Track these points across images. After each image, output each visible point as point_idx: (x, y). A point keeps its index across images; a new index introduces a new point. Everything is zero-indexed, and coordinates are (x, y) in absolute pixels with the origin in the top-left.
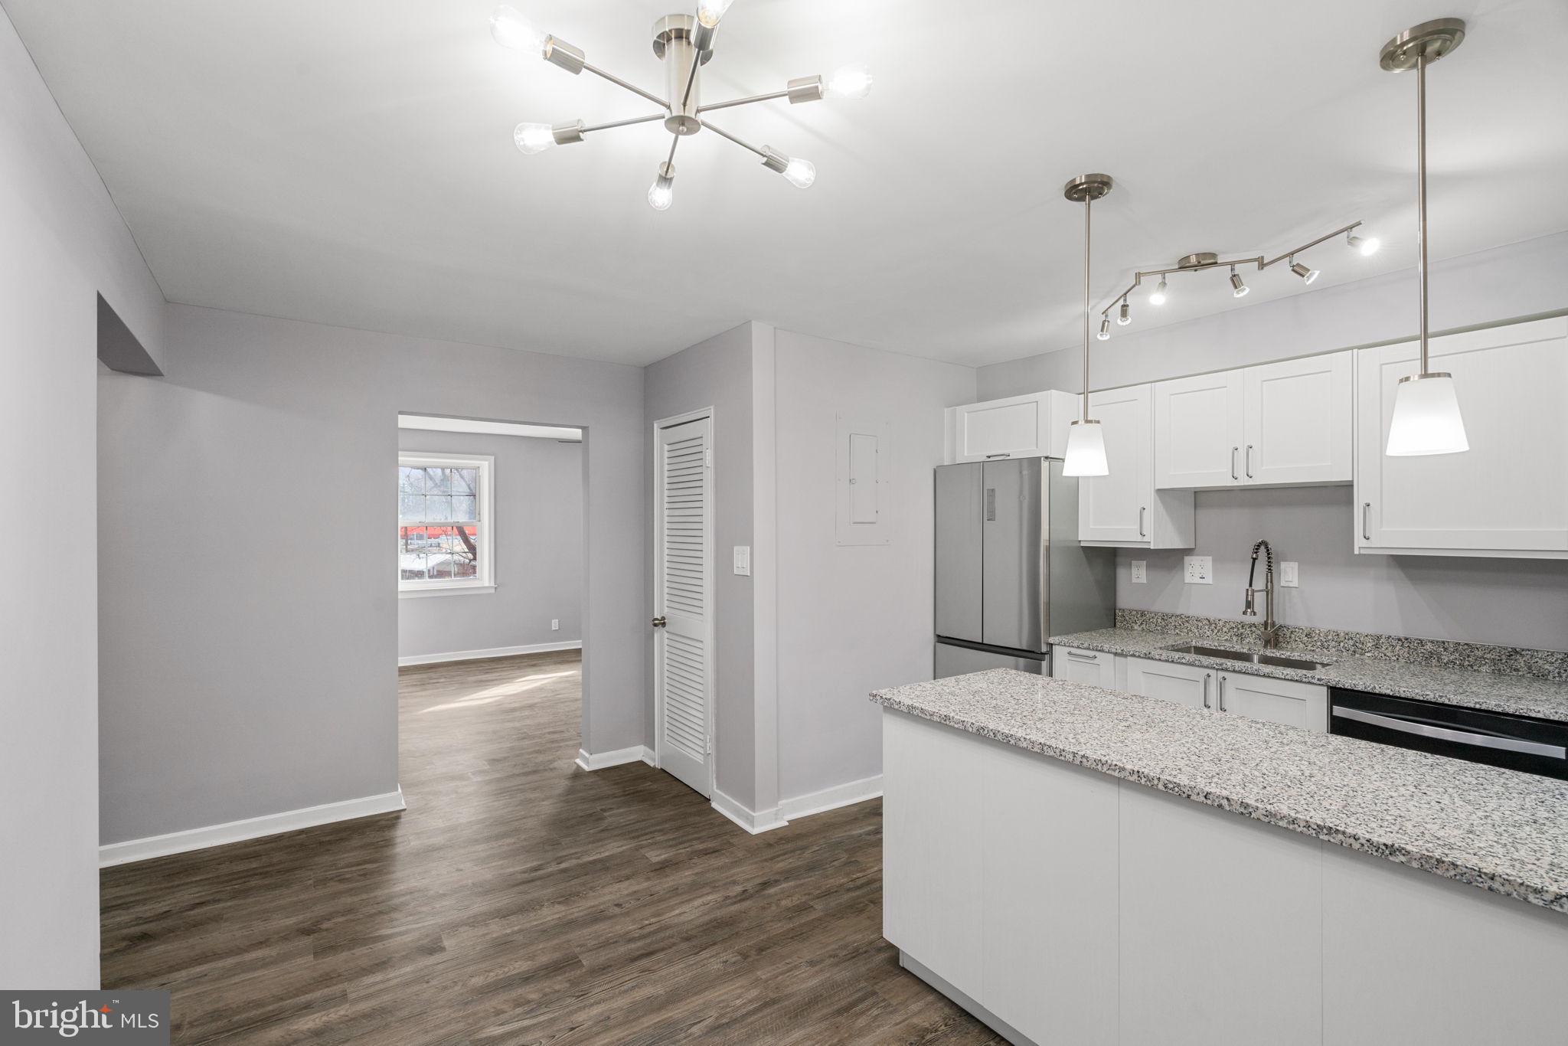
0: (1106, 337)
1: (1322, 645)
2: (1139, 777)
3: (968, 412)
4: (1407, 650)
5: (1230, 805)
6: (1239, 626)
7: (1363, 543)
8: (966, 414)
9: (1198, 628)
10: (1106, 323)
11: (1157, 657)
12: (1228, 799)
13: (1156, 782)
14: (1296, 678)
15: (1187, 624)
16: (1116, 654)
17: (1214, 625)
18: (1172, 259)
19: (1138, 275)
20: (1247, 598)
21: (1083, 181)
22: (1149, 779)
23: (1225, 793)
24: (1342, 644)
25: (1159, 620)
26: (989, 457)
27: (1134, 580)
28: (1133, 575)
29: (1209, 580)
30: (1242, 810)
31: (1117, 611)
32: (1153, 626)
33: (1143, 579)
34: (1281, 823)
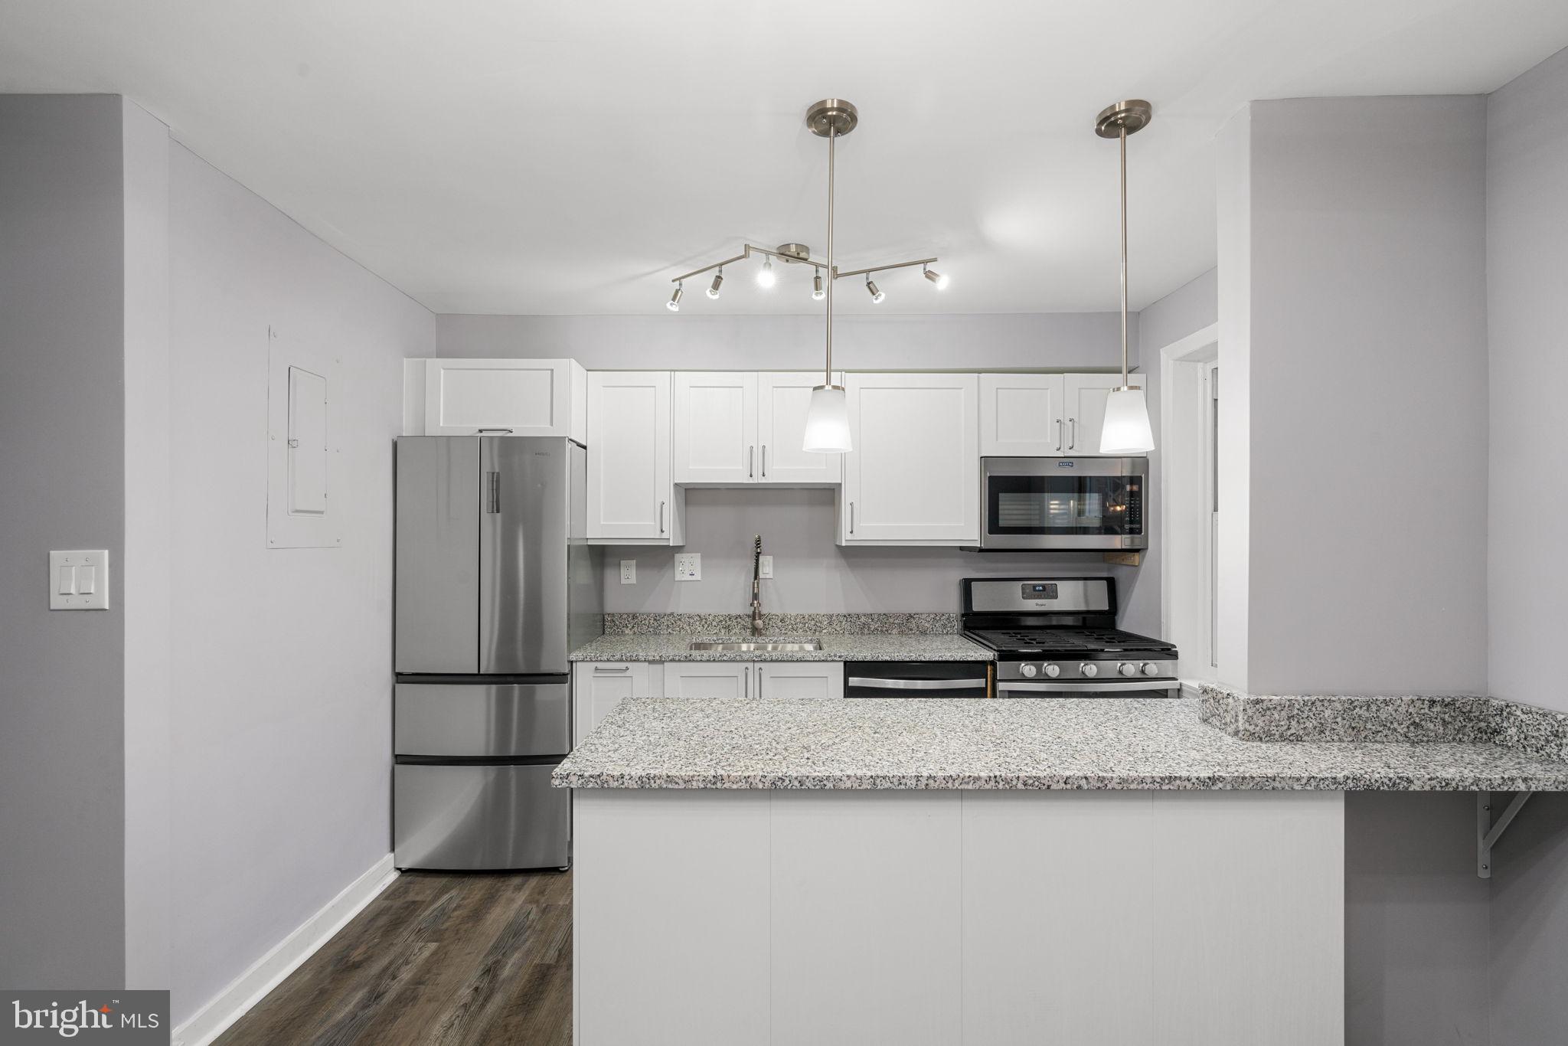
0: (675, 309)
1: (793, 628)
2: (996, 782)
3: (444, 369)
4: (849, 624)
5: (1088, 783)
6: (727, 619)
7: (849, 537)
8: (442, 372)
9: (689, 625)
10: (680, 293)
11: (699, 658)
12: (1086, 778)
13: (1014, 783)
14: (822, 659)
15: (679, 623)
16: (650, 662)
17: (704, 620)
18: (774, 242)
19: (747, 247)
20: (753, 591)
21: (835, 106)
22: (1006, 781)
23: (1080, 774)
24: (807, 625)
25: (652, 621)
26: (481, 431)
27: (623, 581)
28: (622, 576)
29: (698, 576)
30: (1100, 785)
31: (606, 616)
32: (645, 627)
33: (633, 580)
34: (1132, 787)
